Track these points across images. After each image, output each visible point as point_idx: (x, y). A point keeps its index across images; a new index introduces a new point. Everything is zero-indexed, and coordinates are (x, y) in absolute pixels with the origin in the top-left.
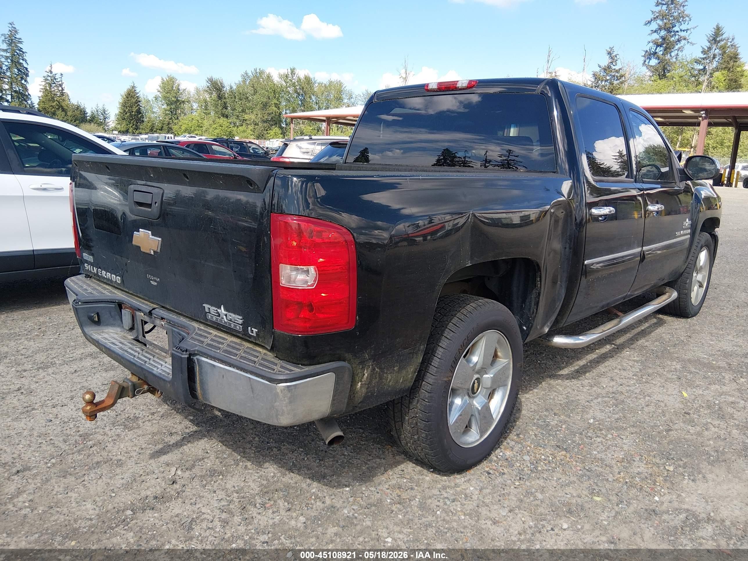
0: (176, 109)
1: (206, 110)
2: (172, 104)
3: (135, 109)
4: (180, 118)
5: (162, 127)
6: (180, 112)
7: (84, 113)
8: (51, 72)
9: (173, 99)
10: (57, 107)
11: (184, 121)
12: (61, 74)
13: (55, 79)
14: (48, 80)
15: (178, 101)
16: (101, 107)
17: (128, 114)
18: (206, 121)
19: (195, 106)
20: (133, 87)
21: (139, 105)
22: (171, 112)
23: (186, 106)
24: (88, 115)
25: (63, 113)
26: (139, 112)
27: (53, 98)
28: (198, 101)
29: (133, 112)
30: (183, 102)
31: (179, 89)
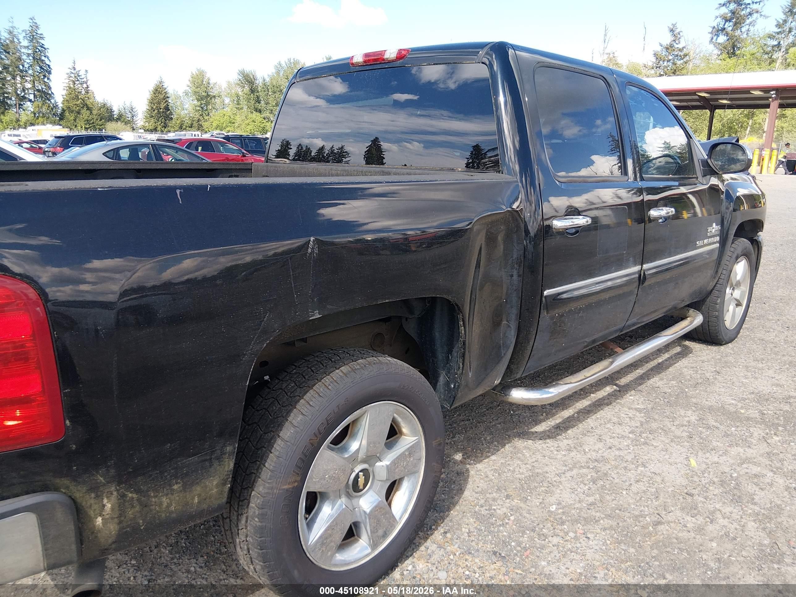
0: (207, 104)
1: (238, 104)
2: (202, 99)
3: (163, 106)
4: (211, 114)
5: (192, 124)
6: (211, 108)
7: (110, 111)
8: (74, 69)
9: (203, 94)
10: (82, 106)
11: (216, 117)
12: (86, 71)
13: (79, 76)
14: (71, 77)
15: (208, 96)
16: (128, 104)
17: (156, 111)
18: (238, 116)
19: (227, 101)
20: (161, 82)
21: (167, 101)
22: (202, 108)
23: (218, 100)
24: (115, 113)
25: (88, 112)
26: (167, 108)
27: (77, 96)
28: (229, 95)
29: (161, 109)
30: (214, 97)
31: (209, 83)
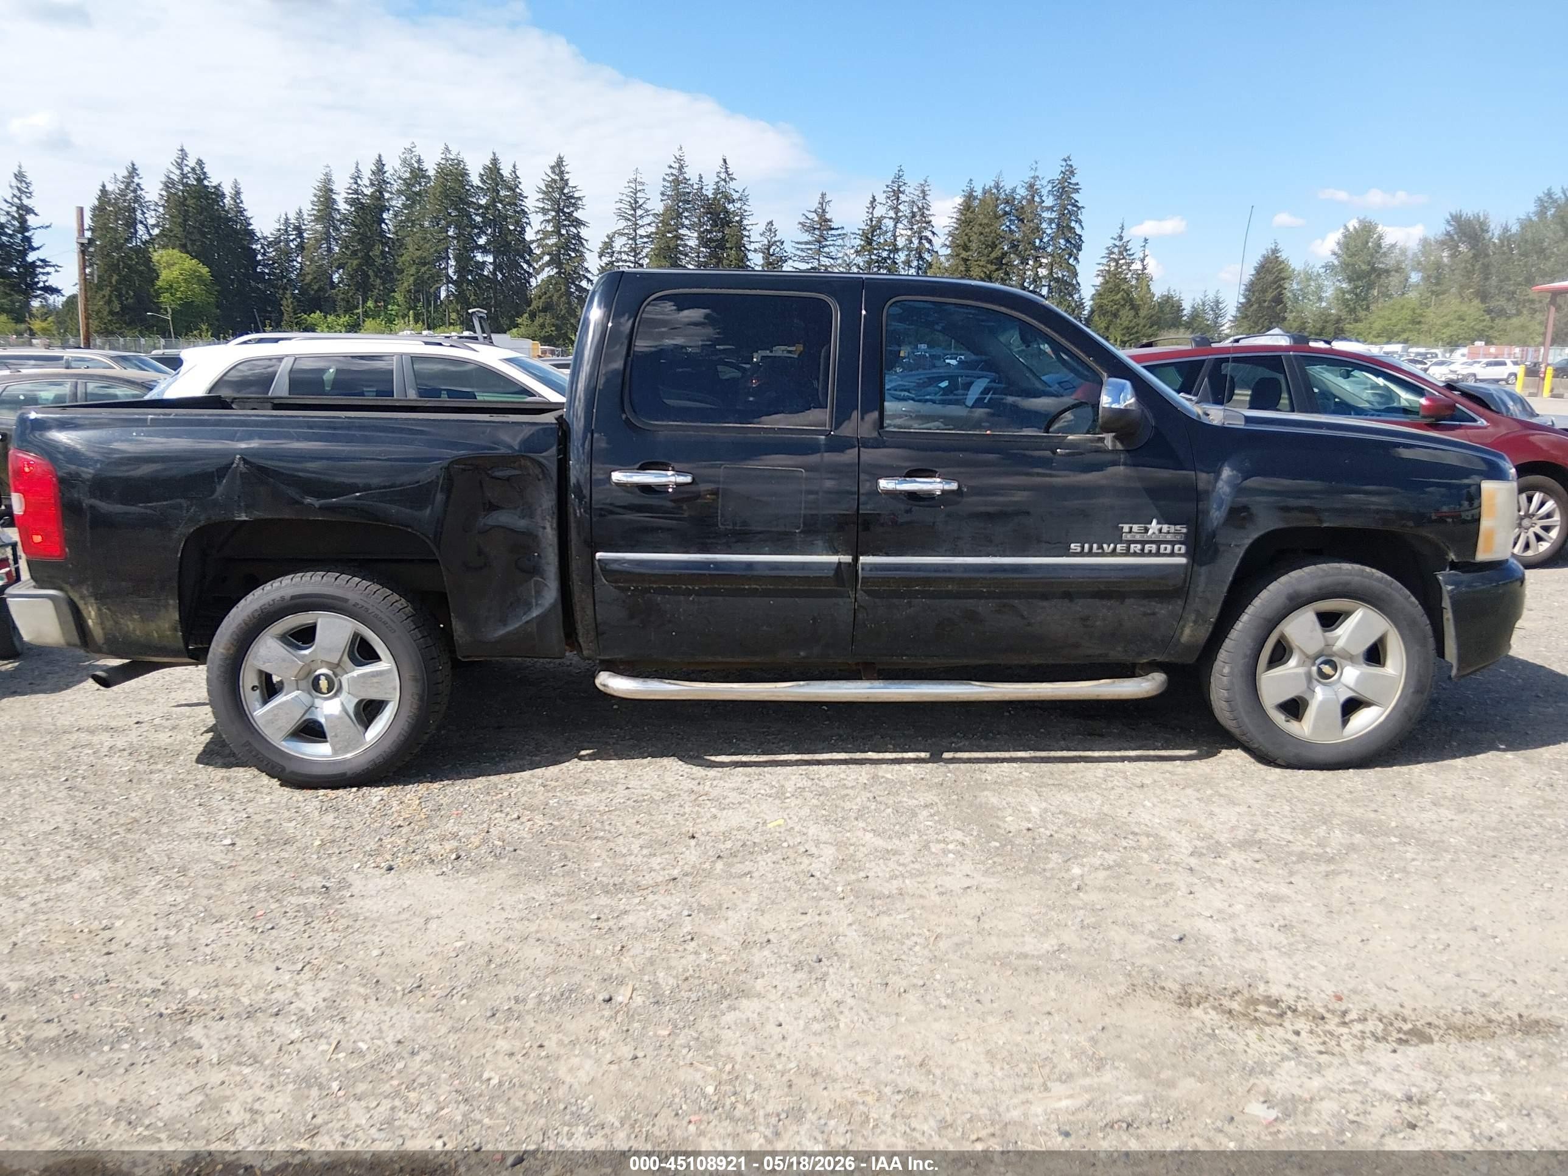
0: (1371, 286)
1: (1438, 284)
2: (1359, 278)
3: (1269, 296)
4: (1373, 307)
5: (1323, 328)
6: (1375, 292)
7: (1178, 308)
8: (1121, 238)
9: (1364, 267)
10: (1122, 302)
11: (1380, 314)
12: (1146, 240)
13: (1127, 250)
14: (1113, 253)
15: (1374, 269)
16: (1211, 296)
17: (1255, 306)
18: (1432, 308)
19: (1415, 277)
20: (1275, 251)
21: (1280, 286)
22: (1356, 295)
23: (1395, 280)
24: (1185, 312)
25: (1132, 313)
26: (1279, 300)
27: (1117, 286)
28: (1418, 266)
29: (1265, 301)
30: (1387, 271)
31: (1379, 246)
